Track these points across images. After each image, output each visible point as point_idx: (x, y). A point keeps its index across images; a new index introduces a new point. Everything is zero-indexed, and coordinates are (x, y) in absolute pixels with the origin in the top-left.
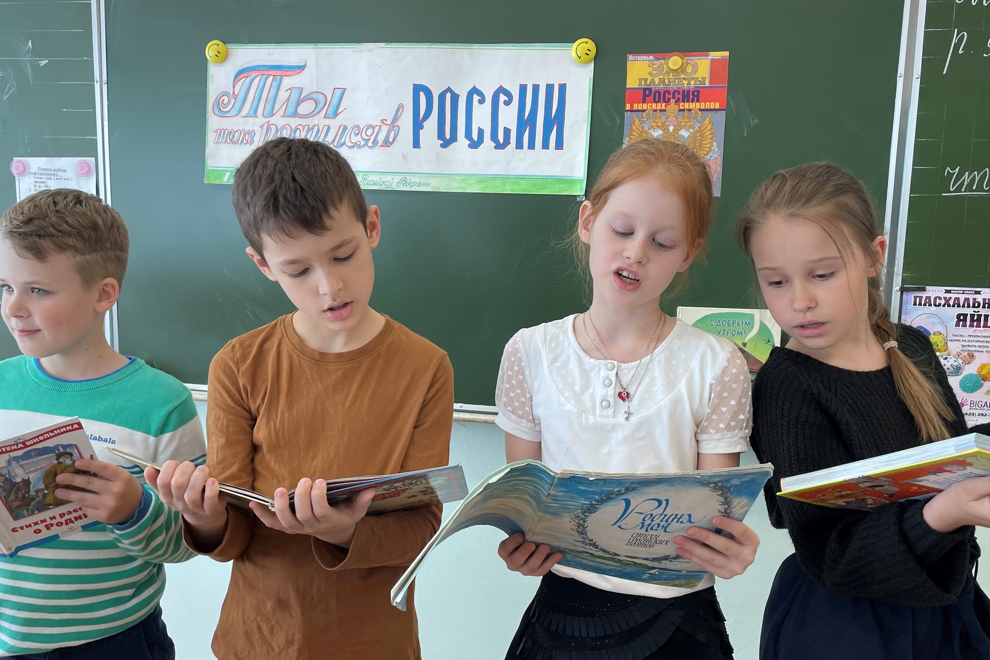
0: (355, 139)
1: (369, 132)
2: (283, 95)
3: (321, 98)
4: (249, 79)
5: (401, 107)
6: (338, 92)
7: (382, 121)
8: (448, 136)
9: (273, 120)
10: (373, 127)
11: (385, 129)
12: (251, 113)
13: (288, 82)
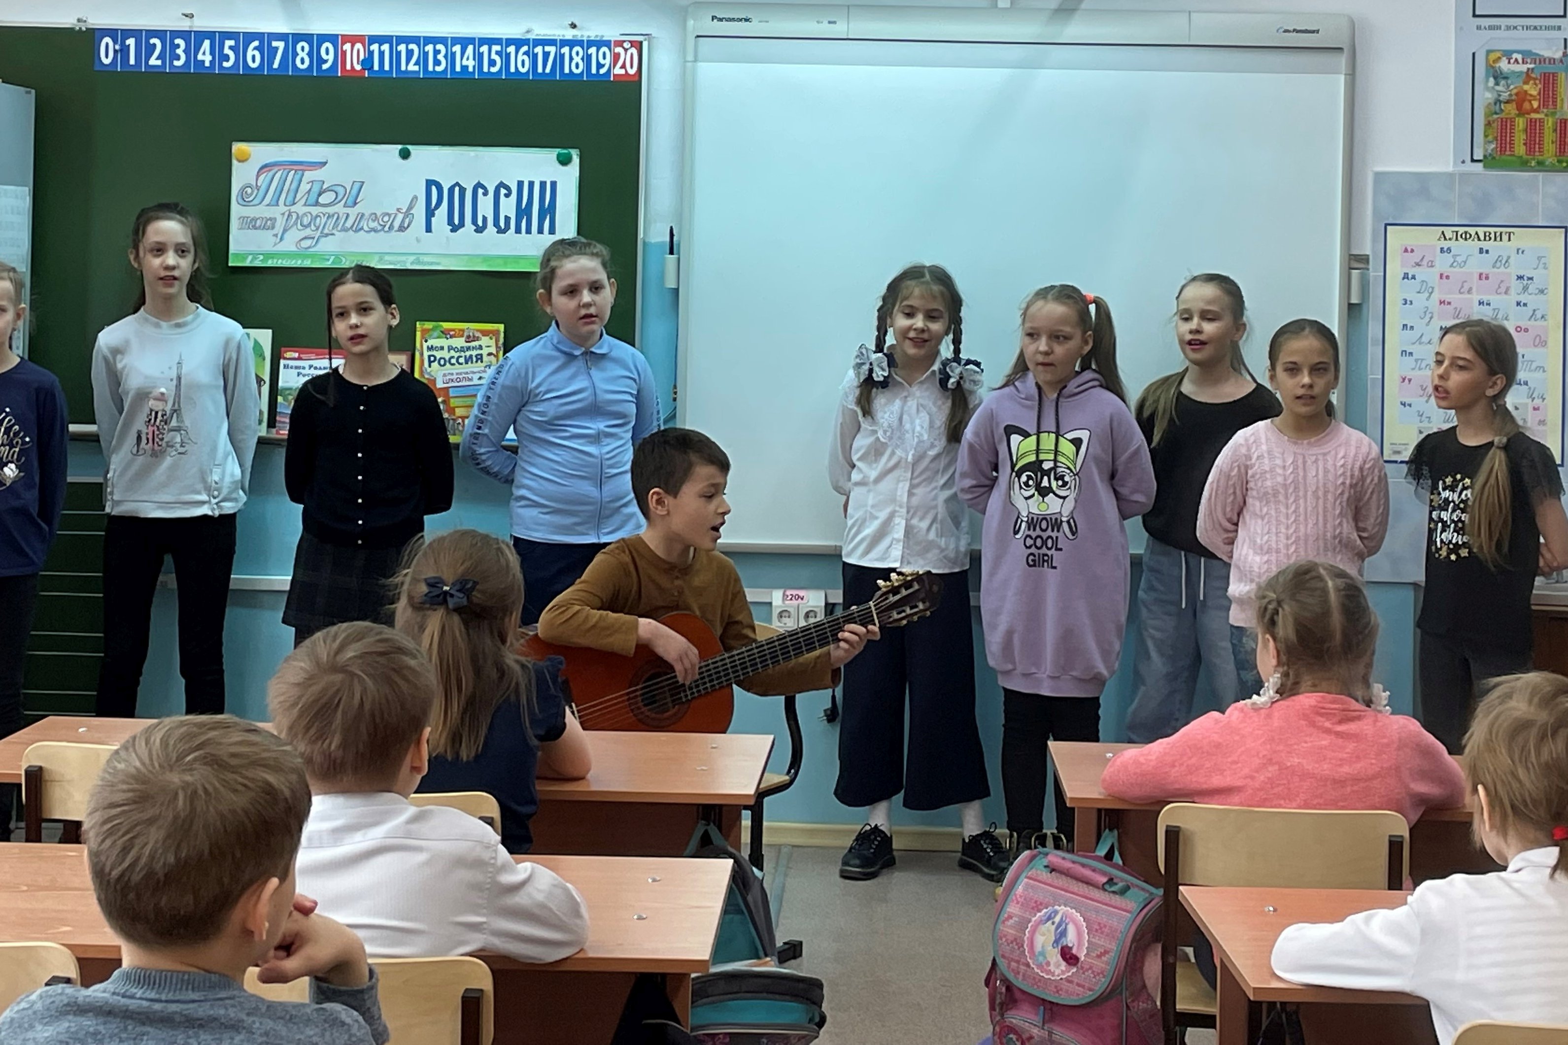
0: (373, 225)
1: (386, 219)
2: (305, 187)
3: (341, 191)
4: (271, 174)
5: (415, 198)
6: (357, 186)
7: (398, 210)
8: (456, 222)
9: (293, 208)
10: (389, 215)
11: (400, 217)
12: (274, 202)
13: (309, 175)
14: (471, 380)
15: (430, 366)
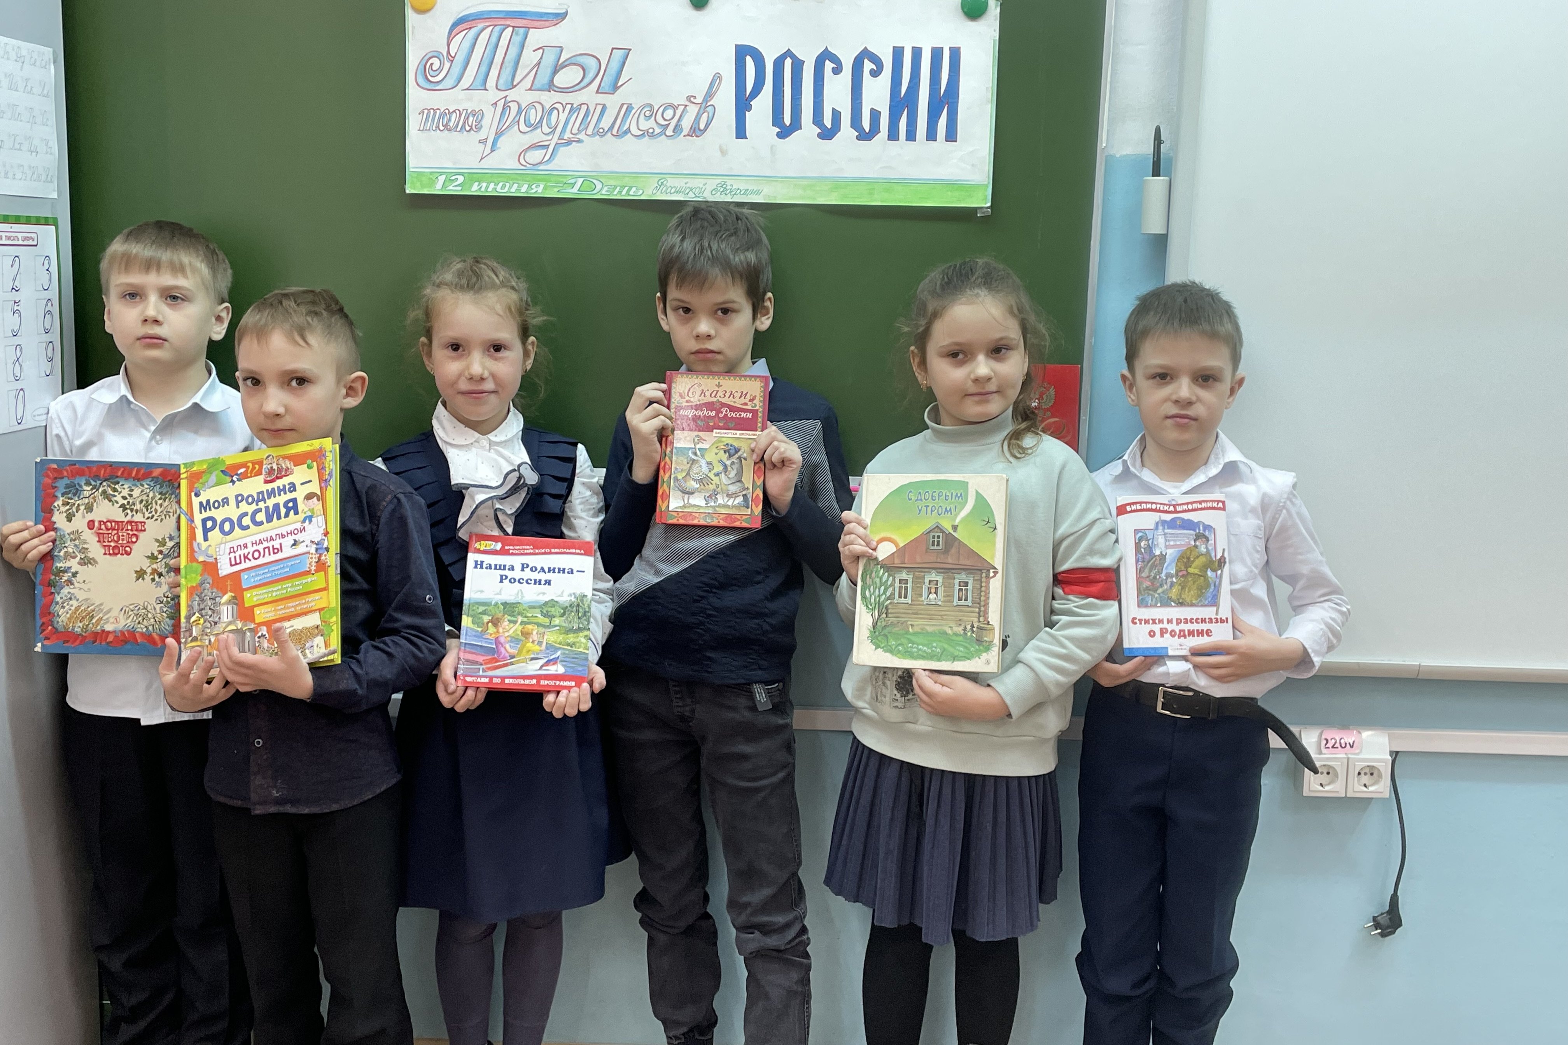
14: (276, 551)
15: (206, 539)
